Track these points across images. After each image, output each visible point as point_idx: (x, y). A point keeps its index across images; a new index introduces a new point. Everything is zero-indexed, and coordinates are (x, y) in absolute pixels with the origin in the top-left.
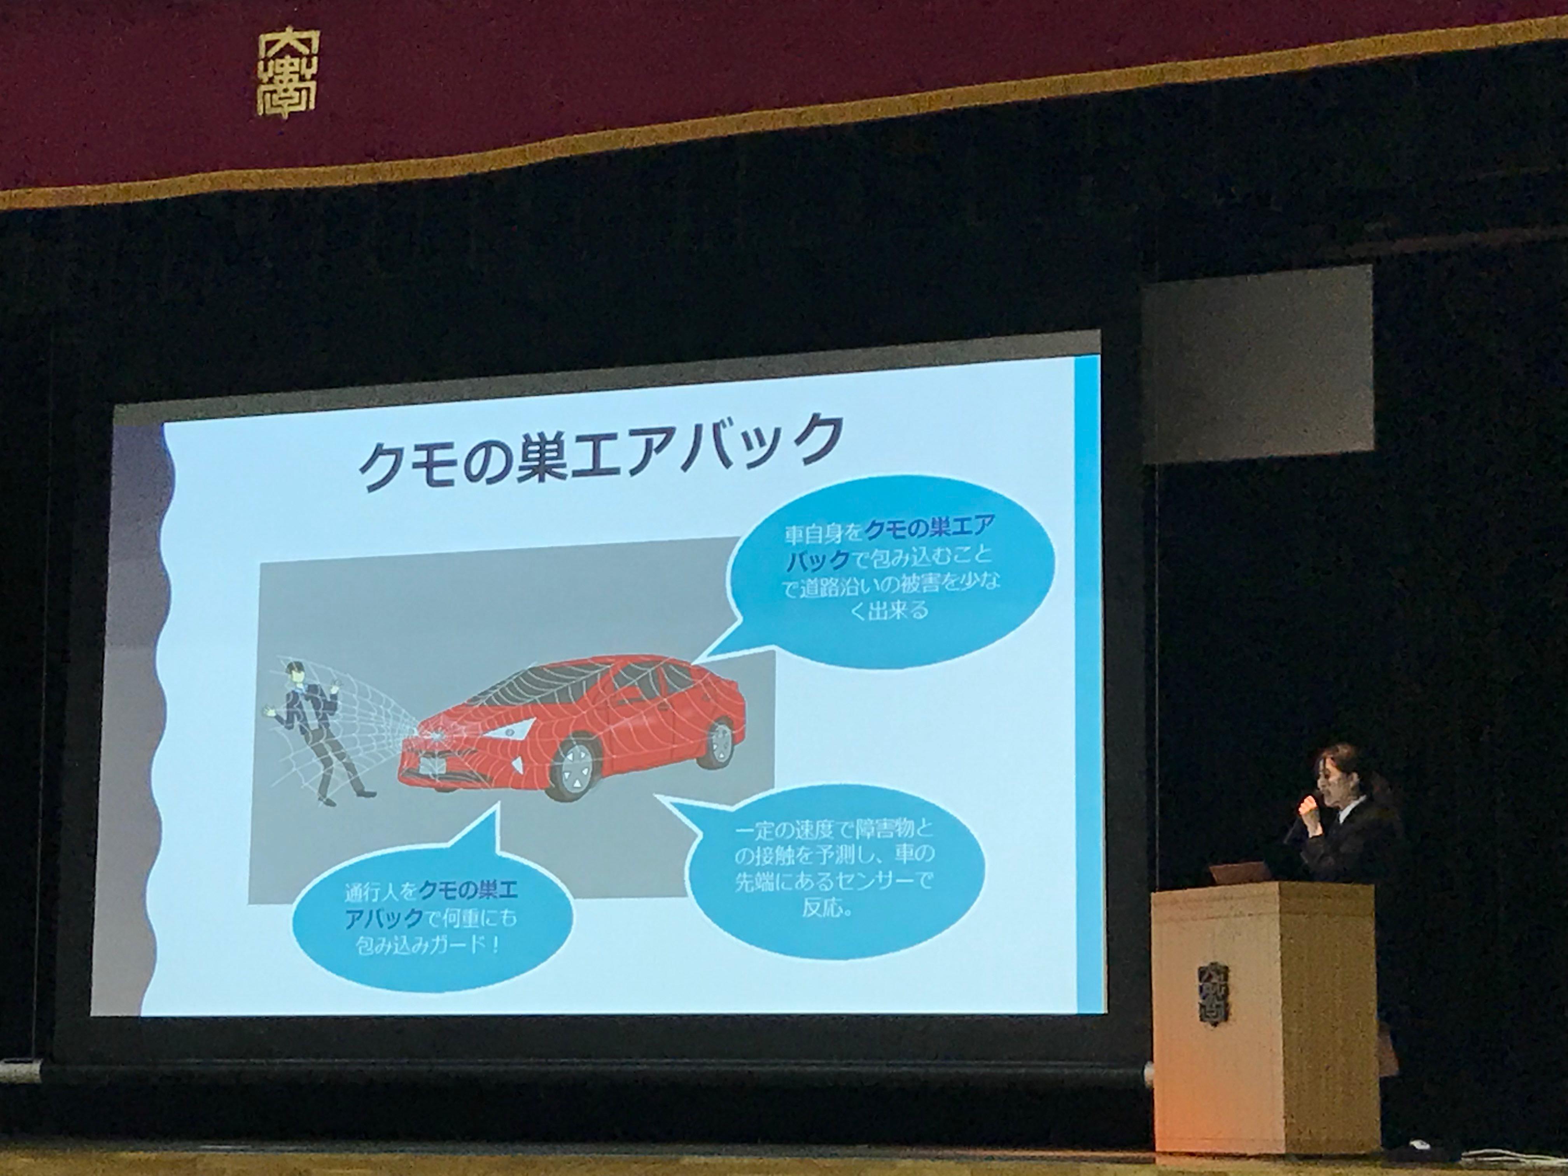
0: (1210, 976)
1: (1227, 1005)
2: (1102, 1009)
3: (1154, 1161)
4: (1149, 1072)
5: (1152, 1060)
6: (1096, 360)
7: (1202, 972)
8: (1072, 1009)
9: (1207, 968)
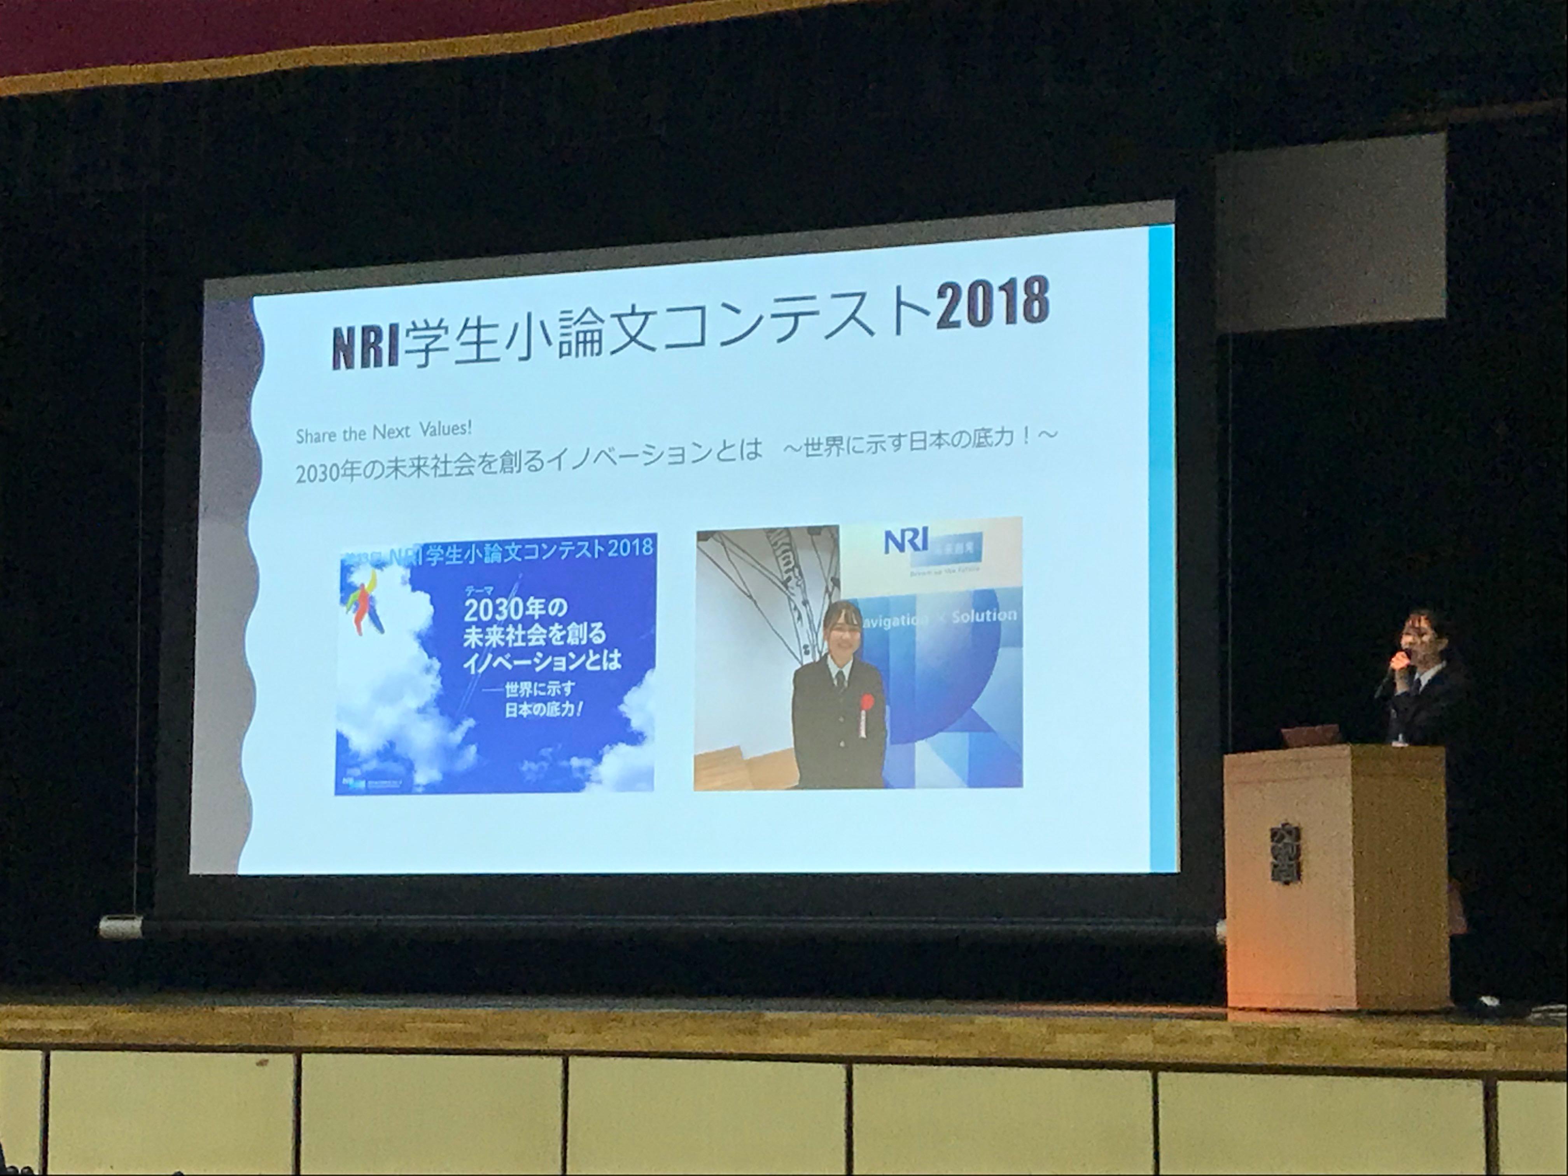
0: (1283, 837)
1: (1299, 865)
2: (1175, 868)
3: (1224, 1017)
4: (1222, 929)
5: (1225, 917)
6: (1170, 229)
7: (1274, 833)
8: (1144, 868)
9: (1279, 829)
